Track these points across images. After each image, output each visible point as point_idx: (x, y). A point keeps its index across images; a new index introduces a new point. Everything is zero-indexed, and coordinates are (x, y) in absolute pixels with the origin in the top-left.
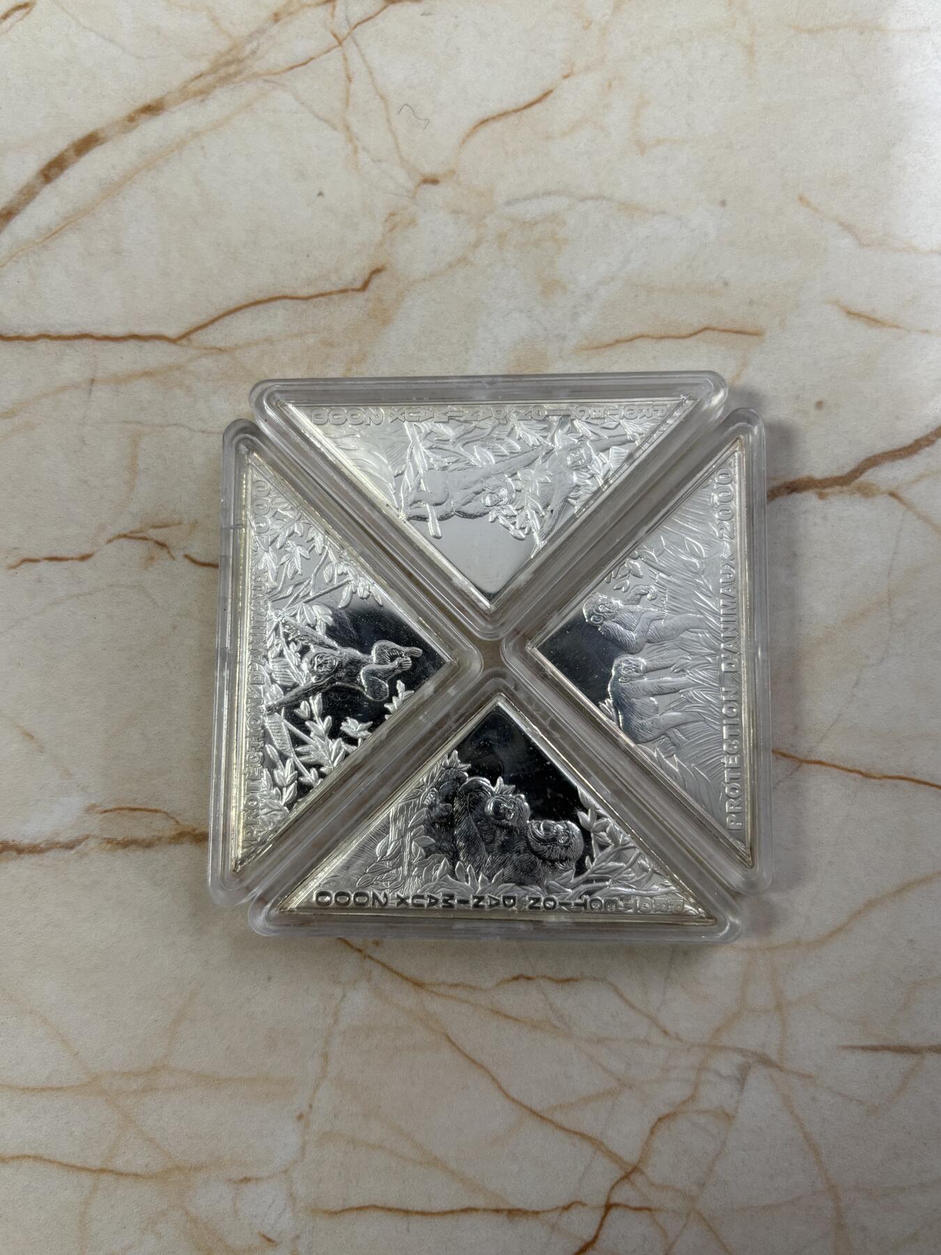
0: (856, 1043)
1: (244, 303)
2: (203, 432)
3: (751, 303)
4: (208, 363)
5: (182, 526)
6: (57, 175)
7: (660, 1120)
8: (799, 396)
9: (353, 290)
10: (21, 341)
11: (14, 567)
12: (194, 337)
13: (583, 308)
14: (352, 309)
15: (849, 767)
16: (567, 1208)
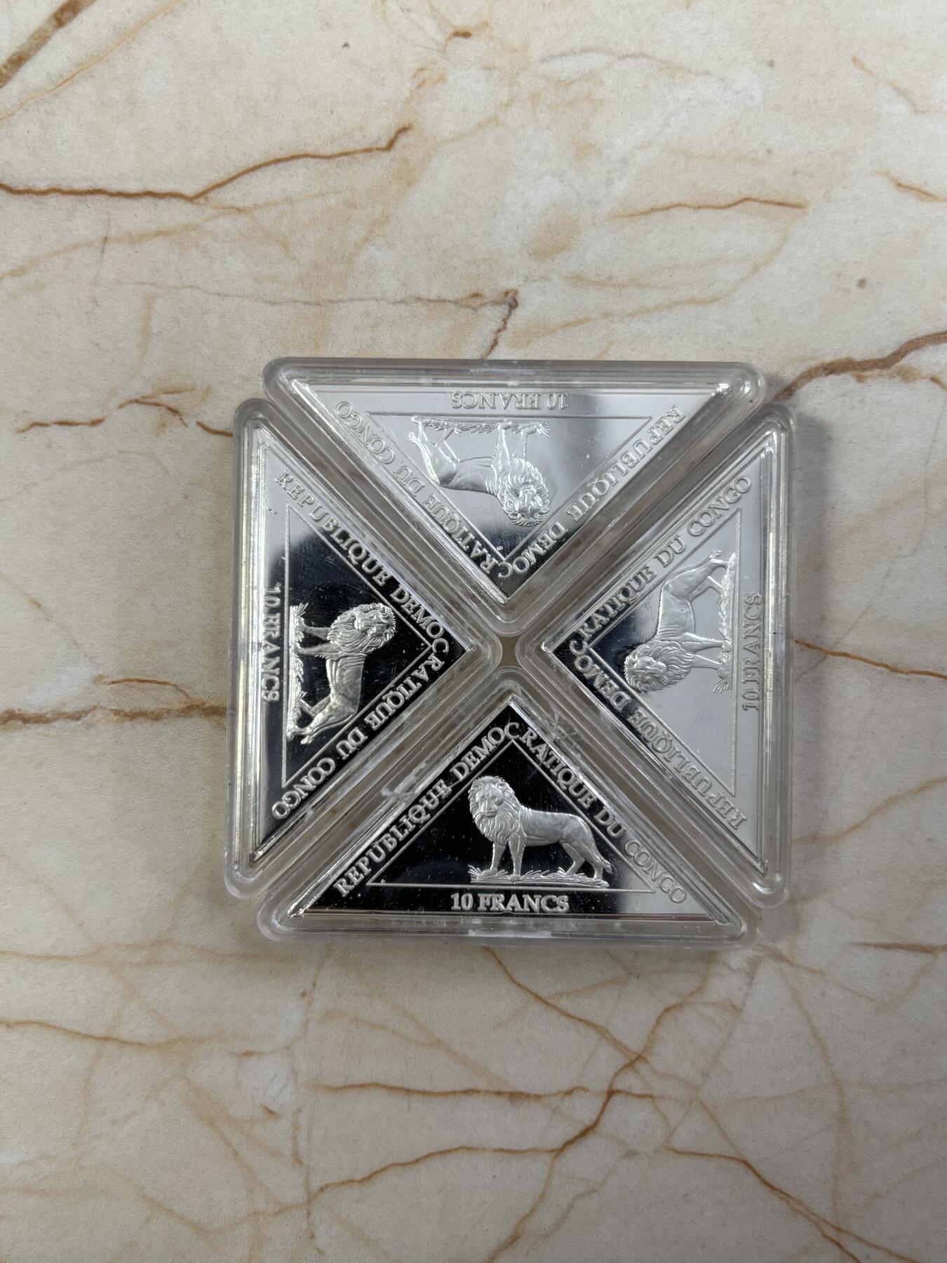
0: (869, 940)
1: (263, 161)
2: (219, 295)
3: (795, 173)
4: (225, 223)
5: (195, 392)
6: (70, 19)
7: (667, 1010)
8: (841, 274)
9: (378, 149)
10: (31, 195)
11: (23, 431)
12: (211, 195)
13: (618, 174)
14: (377, 168)
15: (875, 660)
16: (569, 1093)
